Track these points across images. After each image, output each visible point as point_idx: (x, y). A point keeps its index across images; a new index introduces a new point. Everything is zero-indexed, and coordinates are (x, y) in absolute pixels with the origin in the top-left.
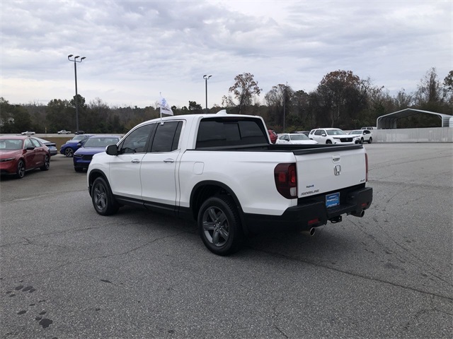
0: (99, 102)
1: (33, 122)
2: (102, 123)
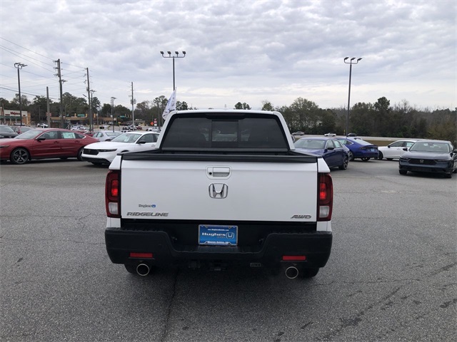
0: (405, 104)
1: (337, 124)
2: (405, 126)
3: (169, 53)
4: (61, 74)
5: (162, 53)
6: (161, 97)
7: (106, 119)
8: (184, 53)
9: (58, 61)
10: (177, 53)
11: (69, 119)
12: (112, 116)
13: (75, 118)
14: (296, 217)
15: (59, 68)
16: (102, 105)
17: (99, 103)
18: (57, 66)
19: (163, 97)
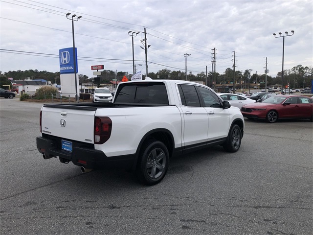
3: (280, 34)
4: (216, 57)
5: (275, 34)
6: (298, 66)
7: (252, 85)
8: (293, 32)
9: (214, 49)
10: (287, 33)
11: (228, 85)
12: (254, 82)
13: (231, 84)
14: (86, 140)
15: (214, 54)
16: (252, 75)
17: (249, 74)
18: (213, 52)
19: (300, 65)
